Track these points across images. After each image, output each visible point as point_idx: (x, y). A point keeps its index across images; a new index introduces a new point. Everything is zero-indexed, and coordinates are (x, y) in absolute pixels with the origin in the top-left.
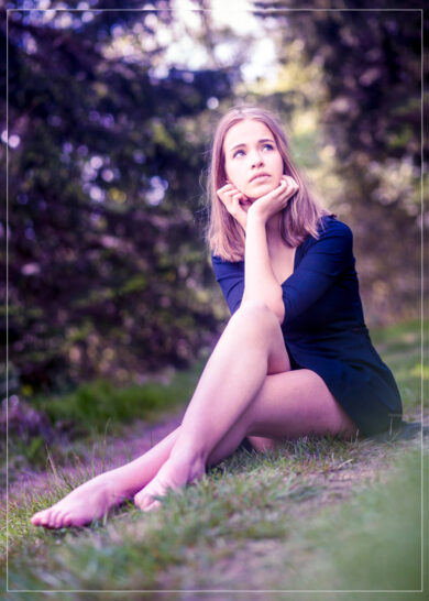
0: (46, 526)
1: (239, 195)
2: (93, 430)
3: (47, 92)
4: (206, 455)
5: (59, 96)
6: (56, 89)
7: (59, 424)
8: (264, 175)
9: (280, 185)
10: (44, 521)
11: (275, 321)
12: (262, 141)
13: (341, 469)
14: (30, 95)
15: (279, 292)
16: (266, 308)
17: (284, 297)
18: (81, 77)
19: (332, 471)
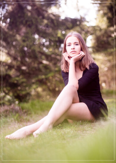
0: (9, 139)
1: (68, 55)
2: (33, 113)
3: (31, 21)
4: (53, 124)
5: (34, 22)
6: (34, 20)
7: (24, 111)
8: (74, 51)
9: (79, 54)
10: (9, 138)
11: (76, 90)
12: (75, 43)
13: (88, 130)
14: (26, 21)
15: (77, 82)
16: (73, 86)
17: (79, 83)
18: (41, 17)
19: (85, 131)
